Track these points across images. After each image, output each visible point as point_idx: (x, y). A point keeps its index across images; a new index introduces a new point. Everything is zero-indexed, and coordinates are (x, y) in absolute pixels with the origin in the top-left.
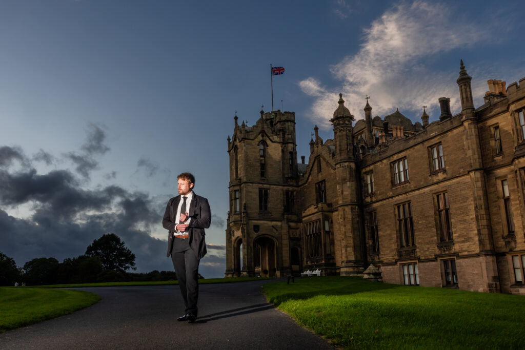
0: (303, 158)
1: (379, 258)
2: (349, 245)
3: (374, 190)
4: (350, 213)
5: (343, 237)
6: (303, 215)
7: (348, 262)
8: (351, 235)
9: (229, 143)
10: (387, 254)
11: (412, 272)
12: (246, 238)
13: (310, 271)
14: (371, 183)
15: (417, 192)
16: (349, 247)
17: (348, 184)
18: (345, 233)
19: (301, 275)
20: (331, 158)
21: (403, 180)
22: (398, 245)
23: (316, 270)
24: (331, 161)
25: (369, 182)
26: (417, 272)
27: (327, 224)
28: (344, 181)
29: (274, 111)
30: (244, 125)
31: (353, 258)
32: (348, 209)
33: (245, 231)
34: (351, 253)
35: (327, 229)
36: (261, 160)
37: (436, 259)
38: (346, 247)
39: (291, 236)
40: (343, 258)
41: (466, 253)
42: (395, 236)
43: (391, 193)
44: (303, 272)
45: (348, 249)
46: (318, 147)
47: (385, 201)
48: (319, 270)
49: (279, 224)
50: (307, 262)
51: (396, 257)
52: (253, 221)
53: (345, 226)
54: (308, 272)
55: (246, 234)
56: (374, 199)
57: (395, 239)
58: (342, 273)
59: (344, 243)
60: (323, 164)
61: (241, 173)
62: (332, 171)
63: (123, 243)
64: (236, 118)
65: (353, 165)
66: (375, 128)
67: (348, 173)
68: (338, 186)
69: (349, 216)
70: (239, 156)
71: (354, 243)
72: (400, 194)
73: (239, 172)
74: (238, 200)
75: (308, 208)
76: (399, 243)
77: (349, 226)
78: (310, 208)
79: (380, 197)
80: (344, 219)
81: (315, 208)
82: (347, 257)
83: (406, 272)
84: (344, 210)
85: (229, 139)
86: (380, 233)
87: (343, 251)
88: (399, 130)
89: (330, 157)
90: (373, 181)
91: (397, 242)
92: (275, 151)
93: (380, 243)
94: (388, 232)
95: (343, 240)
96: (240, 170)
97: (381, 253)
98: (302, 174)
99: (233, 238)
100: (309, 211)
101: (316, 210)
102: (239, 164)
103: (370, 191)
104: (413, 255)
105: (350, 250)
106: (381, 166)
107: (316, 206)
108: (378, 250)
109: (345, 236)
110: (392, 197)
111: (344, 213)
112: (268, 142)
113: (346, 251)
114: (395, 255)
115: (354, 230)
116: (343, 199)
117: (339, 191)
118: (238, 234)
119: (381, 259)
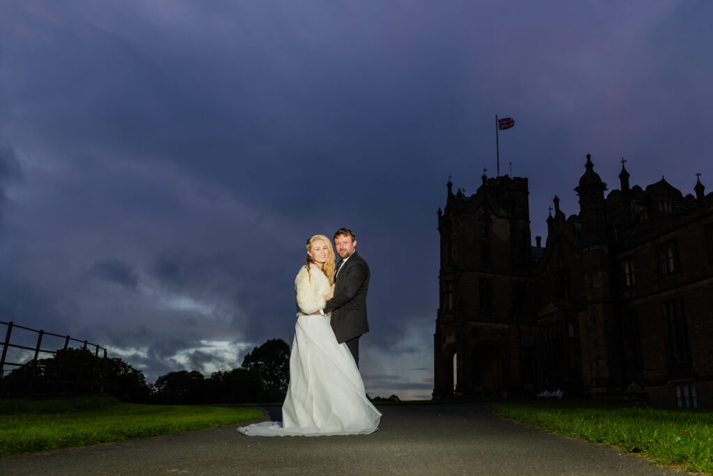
0: (538, 239)
1: (642, 375)
2: (601, 356)
3: (634, 282)
4: (602, 312)
5: (594, 346)
6: (540, 315)
7: (600, 379)
8: (603, 342)
9: (440, 218)
11: (686, 394)
12: (461, 345)
13: (549, 392)
14: (630, 273)
15: (693, 285)
16: (601, 359)
17: (600, 274)
18: (596, 340)
19: (537, 397)
20: (576, 239)
21: (672, 269)
22: (667, 357)
23: (556, 390)
24: (576, 243)
25: (627, 271)
26: (694, 395)
28: (594, 269)
29: (500, 175)
30: (459, 193)
31: (607, 375)
32: (599, 307)
33: (461, 336)
34: (604, 367)
35: (571, 334)
36: (483, 241)
38: (597, 359)
39: (523, 344)
40: (593, 374)
42: (664, 345)
43: (657, 287)
44: (539, 393)
45: (601, 362)
47: (649, 298)
48: (561, 391)
49: (506, 326)
50: (544, 379)
51: (666, 374)
53: (596, 331)
54: (546, 394)
55: (461, 340)
56: (634, 295)
57: (663, 349)
59: (594, 354)
60: (566, 247)
61: (457, 258)
62: (578, 256)
64: (450, 185)
65: (606, 249)
66: (634, 200)
67: (599, 259)
68: (585, 277)
69: (601, 318)
71: (608, 354)
72: (670, 289)
73: (453, 256)
74: (451, 295)
75: (546, 306)
76: (669, 355)
77: (601, 331)
78: (548, 306)
79: (643, 292)
80: (595, 321)
81: (555, 306)
82: (598, 373)
83: (679, 394)
84: (594, 308)
85: (440, 213)
86: (644, 341)
87: (594, 365)
88: (666, 204)
90: (633, 270)
91: (666, 353)
92: (501, 228)
93: (643, 355)
95: (593, 349)
96: (454, 253)
97: (645, 368)
98: (537, 261)
99: (444, 345)
100: (547, 309)
101: (557, 309)
102: (452, 245)
103: (629, 284)
104: (688, 371)
105: (603, 363)
106: (643, 251)
107: (556, 304)
108: (641, 363)
109: (596, 344)
110: (659, 292)
111: (594, 312)
112: (493, 217)
113: (597, 364)
114: (664, 371)
115: (607, 336)
116: (593, 294)
117: (588, 283)
118: (451, 339)
119: (645, 376)
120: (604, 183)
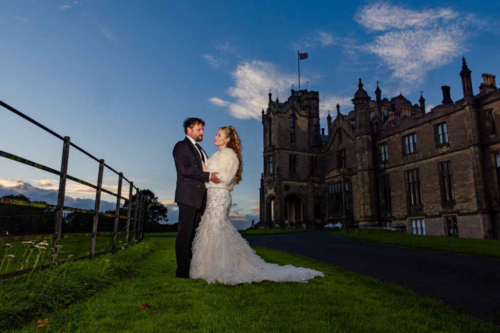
0: (323, 130)
1: (391, 214)
2: (366, 203)
3: (387, 158)
4: (368, 176)
5: (362, 196)
6: (326, 177)
7: (366, 217)
8: (368, 194)
9: (263, 115)
10: (398, 211)
11: (419, 226)
12: (279, 196)
13: (332, 224)
14: (385, 153)
15: (425, 161)
16: (367, 204)
17: (366, 153)
18: (363, 193)
19: (324, 227)
20: (351, 131)
21: (412, 151)
22: (407, 204)
23: (337, 223)
24: (351, 134)
25: (383, 151)
26: (424, 226)
27: (347, 185)
28: (363, 150)
29: (301, 89)
30: (277, 101)
31: (370, 214)
32: (366, 173)
33: (278, 190)
34: (368, 209)
35: (347, 189)
36: (291, 131)
37: (440, 216)
38: (364, 204)
39: (315, 195)
40: (361, 213)
41: (466, 211)
42: (405, 196)
43: (402, 161)
44: (326, 225)
45: (366, 206)
46: (339, 121)
47: (397, 168)
48: (340, 223)
49: (305, 184)
50: (329, 217)
51: (406, 214)
52: (285, 182)
53: (363, 187)
54: (330, 225)
55: (278, 192)
56: (387, 166)
57: (405, 199)
58: (361, 226)
59: (362, 201)
60: (344, 136)
61: (275, 141)
62: (352, 142)
63: (157, 198)
64: (270, 95)
65: (370, 137)
66: (384, 107)
67: (366, 144)
68: (357, 154)
69: (367, 180)
70: (273, 126)
71: (371, 201)
72: (410, 163)
73: (272, 140)
74: (271, 164)
75: (331, 172)
76: (408, 203)
77: (367, 188)
78: (332, 172)
79: (393, 164)
80: (363, 182)
81: (337, 172)
82: (365, 213)
83: (414, 226)
84: (363, 174)
85: (263, 112)
86: (392, 194)
87: (362, 208)
88: (407, 110)
89: (350, 130)
90: (386, 150)
91: (407, 201)
92: (302, 123)
93: (392, 202)
94: (400, 193)
95: (361, 198)
96: (273, 138)
97: (393, 210)
98: (324, 144)
99: (266, 196)
100: (331, 174)
101: (338, 174)
102: (272, 133)
103: (383, 159)
104: (421, 212)
106: (394, 139)
107: (338, 171)
108: (391, 207)
109: (364, 196)
110: (403, 165)
111: (362, 176)
112: (297, 116)
113: (364, 208)
114: (405, 212)
115: (370, 191)
116: (362, 165)
117: (359, 159)
118: (271, 192)
119: (393, 215)
120: (370, 97)
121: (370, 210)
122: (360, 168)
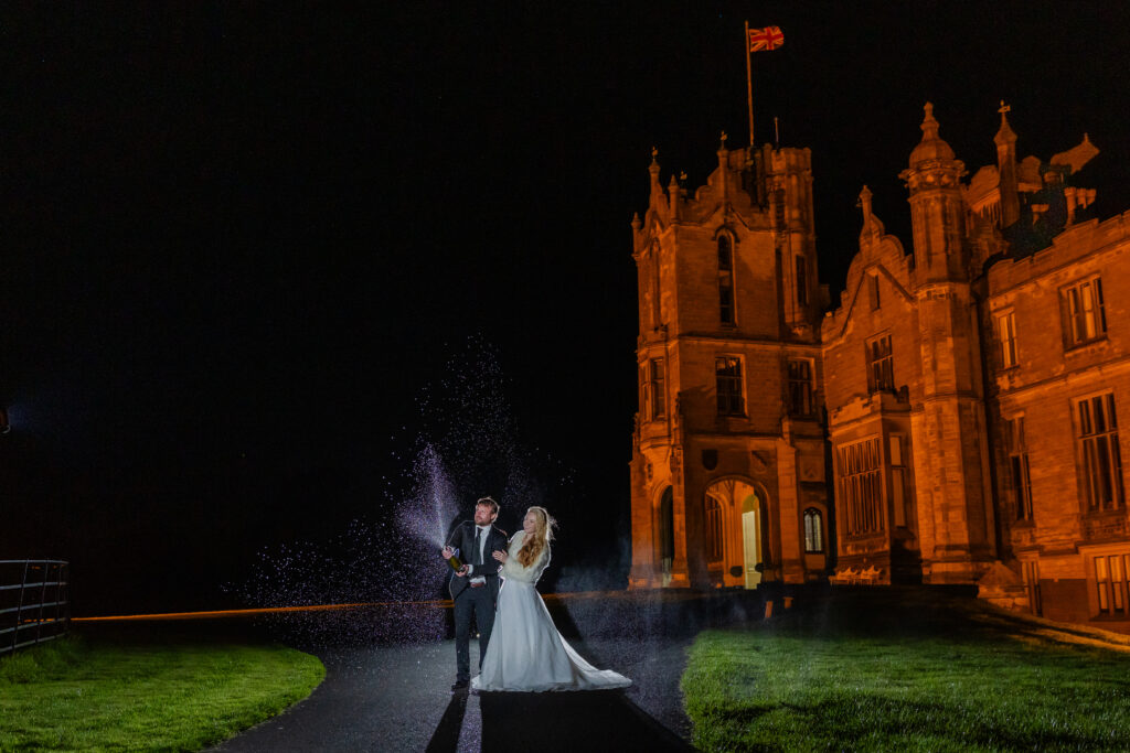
1: (1033, 539)
2: (952, 504)
3: (1018, 359)
4: (956, 419)
5: (937, 482)
6: (834, 422)
7: (949, 548)
8: (957, 476)
10: (1053, 528)
11: (1117, 575)
12: (682, 486)
13: (852, 570)
14: (1011, 340)
16: (953, 508)
17: (950, 342)
18: (943, 471)
19: (829, 582)
20: (906, 271)
21: (1091, 332)
22: (1080, 504)
23: (866, 569)
24: (904, 280)
25: (1005, 337)
27: (895, 445)
28: (937, 335)
31: (965, 540)
32: (949, 408)
33: (681, 466)
34: (959, 523)
35: (896, 458)
36: (721, 279)
38: (946, 508)
39: (804, 478)
40: (938, 537)
42: (1074, 480)
43: (1062, 368)
44: (834, 575)
45: (952, 514)
46: (870, 243)
47: (1047, 388)
48: (875, 569)
49: (770, 445)
50: (844, 547)
51: (1077, 536)
52: (702, 439)
53: (942, 454)
54: (847, 575)
55: (682, 474)
56: (1018, 383)
57: (1074, 488)
58: (937, 575)
59: (939, 499)
60: (886, 287)
61: (669, 314)
62: (908, 307)
65: (963, 291)
67: (949, 314)
68: (922, 348)
69: (953, 428)
70: (663, 267)
71: (967, 498)
73: (663, 309)
74: (660, 386)
75: (846, 404)
76: (1085, 500)
77: (953, 455)
78: (851, 406)
79: (1033, 378)
80: (940, 435)
81: (865, 405)
82: (948, 535)
84: (939, 411)
86: (1036, 473)
87: (939, 520)
89: (902, 270)
90: (1015, 333)
91: (1079, 496)
92: (757, 253)
93: (1034, 499)
94: (1057, 469)
95: (937, 489)
96: (666, 305)
97: (1039, 525)
100: (848, 412)
101: (867, 411)
102: (662, 289)
104: (1120, 532)
105: (957, 516)
106: (1034, 296)
107: (866, 401)
108: (1031, 515)
109: (944, 481)
110: (1064, 376)
111: (939, 418)
112: (742, 230)
113: (946, 518)
114: (1074, 532)
116: (937, 382)
117: (927, 362)
118: (663, 472)
119: (1039, 541)
121: (964, 525)
122: (929, 391)
